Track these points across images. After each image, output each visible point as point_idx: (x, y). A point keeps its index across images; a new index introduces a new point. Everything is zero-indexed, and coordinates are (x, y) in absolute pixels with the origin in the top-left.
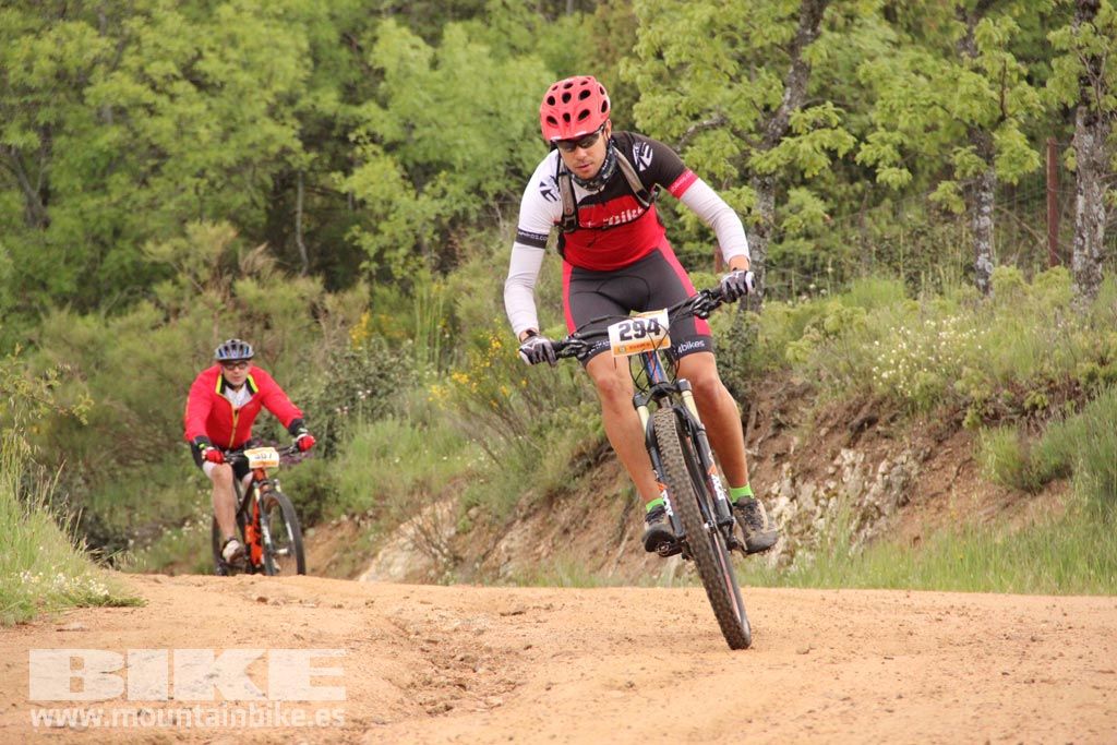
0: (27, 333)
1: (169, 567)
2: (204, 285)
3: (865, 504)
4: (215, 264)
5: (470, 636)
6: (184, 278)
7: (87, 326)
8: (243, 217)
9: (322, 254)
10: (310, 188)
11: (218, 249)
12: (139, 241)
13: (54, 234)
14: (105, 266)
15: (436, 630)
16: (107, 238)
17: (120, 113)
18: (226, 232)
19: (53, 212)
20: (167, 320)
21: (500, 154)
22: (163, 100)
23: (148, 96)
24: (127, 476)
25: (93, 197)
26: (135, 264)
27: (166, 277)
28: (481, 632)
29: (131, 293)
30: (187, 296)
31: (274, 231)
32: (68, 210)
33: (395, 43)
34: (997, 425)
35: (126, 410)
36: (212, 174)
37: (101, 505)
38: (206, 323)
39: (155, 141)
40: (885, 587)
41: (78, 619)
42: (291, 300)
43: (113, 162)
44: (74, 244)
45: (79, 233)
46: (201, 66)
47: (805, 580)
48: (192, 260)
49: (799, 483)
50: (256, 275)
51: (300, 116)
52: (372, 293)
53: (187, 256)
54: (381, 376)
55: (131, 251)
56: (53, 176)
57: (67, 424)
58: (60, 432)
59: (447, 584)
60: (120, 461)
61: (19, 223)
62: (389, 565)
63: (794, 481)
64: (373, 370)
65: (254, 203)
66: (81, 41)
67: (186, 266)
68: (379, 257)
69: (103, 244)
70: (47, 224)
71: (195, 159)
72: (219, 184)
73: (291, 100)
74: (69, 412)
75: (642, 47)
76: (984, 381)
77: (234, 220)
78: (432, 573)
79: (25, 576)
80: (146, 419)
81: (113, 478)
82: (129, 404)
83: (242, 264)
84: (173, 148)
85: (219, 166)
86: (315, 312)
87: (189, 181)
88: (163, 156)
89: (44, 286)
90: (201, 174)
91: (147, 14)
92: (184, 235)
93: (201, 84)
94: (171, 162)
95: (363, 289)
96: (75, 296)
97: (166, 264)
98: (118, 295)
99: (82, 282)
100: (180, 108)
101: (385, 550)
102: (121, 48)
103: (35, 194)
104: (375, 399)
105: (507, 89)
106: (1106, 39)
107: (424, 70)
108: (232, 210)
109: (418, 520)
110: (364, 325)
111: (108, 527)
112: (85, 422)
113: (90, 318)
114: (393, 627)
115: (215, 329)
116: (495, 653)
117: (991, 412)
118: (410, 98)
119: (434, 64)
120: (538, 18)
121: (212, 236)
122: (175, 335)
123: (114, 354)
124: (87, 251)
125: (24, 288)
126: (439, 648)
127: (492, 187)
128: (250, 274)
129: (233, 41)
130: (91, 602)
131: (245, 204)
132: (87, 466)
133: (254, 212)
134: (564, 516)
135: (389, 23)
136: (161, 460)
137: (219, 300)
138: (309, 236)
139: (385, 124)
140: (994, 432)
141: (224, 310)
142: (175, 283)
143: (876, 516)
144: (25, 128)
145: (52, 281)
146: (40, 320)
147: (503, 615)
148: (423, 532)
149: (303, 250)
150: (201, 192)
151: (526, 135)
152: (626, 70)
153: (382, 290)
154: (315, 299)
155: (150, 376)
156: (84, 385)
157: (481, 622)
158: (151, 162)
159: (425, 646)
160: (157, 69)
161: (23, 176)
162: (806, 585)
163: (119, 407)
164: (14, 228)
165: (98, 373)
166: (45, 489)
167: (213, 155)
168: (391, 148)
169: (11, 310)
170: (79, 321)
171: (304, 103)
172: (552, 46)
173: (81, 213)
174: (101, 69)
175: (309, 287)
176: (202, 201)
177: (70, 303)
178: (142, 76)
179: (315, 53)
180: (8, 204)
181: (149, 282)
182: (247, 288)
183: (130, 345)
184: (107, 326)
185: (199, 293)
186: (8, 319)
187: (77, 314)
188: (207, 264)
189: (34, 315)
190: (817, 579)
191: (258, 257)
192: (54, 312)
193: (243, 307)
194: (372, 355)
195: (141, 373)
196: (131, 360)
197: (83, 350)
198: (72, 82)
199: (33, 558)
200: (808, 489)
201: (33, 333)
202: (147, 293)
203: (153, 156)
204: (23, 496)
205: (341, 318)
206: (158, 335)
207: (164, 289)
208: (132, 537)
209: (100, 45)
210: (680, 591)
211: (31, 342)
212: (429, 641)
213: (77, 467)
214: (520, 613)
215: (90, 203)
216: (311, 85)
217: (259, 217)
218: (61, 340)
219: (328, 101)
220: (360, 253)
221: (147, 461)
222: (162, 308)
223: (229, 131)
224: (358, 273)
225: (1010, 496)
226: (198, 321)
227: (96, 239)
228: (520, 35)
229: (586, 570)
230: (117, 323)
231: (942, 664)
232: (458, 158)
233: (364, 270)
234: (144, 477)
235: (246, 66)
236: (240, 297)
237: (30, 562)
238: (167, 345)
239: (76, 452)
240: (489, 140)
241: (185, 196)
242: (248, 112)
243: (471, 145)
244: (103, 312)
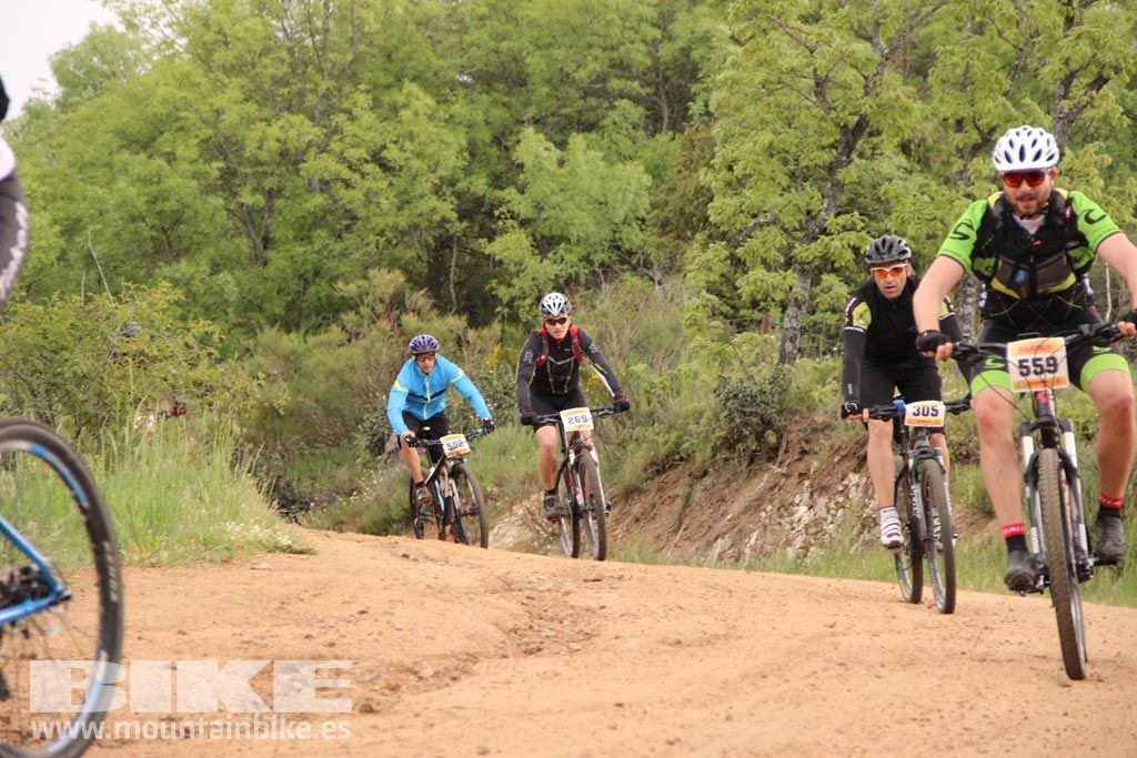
0: (246, 342)
1: (339, 526)
2: (379, 317)
3: (865, 516)
4: (387, 301)
5: (559, 595)
6: (364, 310)
7: (291, 341)
8: (411, 267)
9: (468, 299)
10: (463, 249)
11: (391, 290)
12: (333, 279)
13: (271, 271)
14: (306, 297)
15: (534, 589)
16: (309, 276)
17: (325, 185)
18: (398, 277)
19: (271, 254)
20: (349, 340)
21: (606, 233)
22: (356, 177)
23: (346, 174)
24: (313, 455)
25: (300, 246)
26: (329, 297)
27: (351, 308)
28: (567, 593)
29: (324, 319)
30: (366, 323)
31: (432, 279)
32: (281, 254)
33: (532, 146)
34: (968, 463)
35: (315, 405)
36: (389, 234)
37: (292, 475)
38: (378, 344)
39: (349, 207)
40: (876, 579)
41: (268, 561)
42: (442, 333)
43: (318, 220)
44: (284, 279)
45: (289, 271)
46: (385, 154)
47: (816, 571)
48: (370, 297)
49: (815, 496)
50: (418, 312)
51: (458, 195)
52: (503, 331)
53: (367, 294)
54: (506, 394)
55: (326, 287)
56: (274, 227)
57: (270, 412)
58: (265, 418)
59: (546, 554)
60: (308, 443)
61: (244, 260)
62: (504, 536)
63: (812, 494)
64: (500, 388)
65: (419, 257)
66: (301, 129)
67: (366, 301)
68: (510, 304)
69: (306, 280)
70: (265, 264)
71: (378, 222)
72: (394, 242)
73: (452, 183)
74: (271, 405)
75: (717, 161)
76: (960, 429)
77: (404, 269)
78: (536, 544)
79: (230, 526)
80: (329, 412)
81: (302, 455)
82: (317, 401)
83: (408, 303)
84: (362, 213)
85: (395, 228)
86: (459, 342)
87: (372, 238)
88: (354, 218)
89: (260, 309)
90: (381, 234)
91: (349, 112)
92: (366, 278)
93: (385, 167)
94: (359, 223)
95: (496, 327)
96: (282, 318)
97: (352, 298)
98: (314, 320)
99: (289, 308)
100: (368, 184)
101: (500, 525)
102: (328, 136)
103: (258, 240)
104: (500, 410)
105: (615, 185)
106: (1068, 179)
107: (553, 167)
108: (403, 262)
109: (526, 504)
110: (495, 354)
111: (296, 491)
112: (283, 414)
113: (293, 335)
114: (501, 584)
115: (385, 350)
116: (577, 610)
117: (964, 453)
118: (541, 187)
119: (561, 163)
120: (640, 133)
121: (387, 281)
122: (355, 351)
123: (308, 363)
124: (294, 285)
125: (246, 310)
126: (535, 603)
127: (599, 257)
128: (413, 311)
129: (411, 136)
130: (277, 548)
131: (413, 258)
132: (283, 445)
133: (419, 264)
134: (636, 509)
135: (529, 131)
136: (338, 445)
137: (389, 328)
138: (459, 285)
139: (522, 206)
140: (966, 467)
141: (392, 336)
142: (357, 313)
143: (872, 525)
144: (254, 191)
145: (267, 306)
146: (256, 334)
147: (585, 581)
148: (530, 513)
149: (454, 296)
150: (381, 247)
151: (625, 221)
152: (704, 177)
153: (510, 329)
154: (460, 333)
155: (334, 381)
156: (285, 385)
157: (569, 585)
158: (344, 222)
159: (525, 601)
160: (354, 154)
161: (250, 227)
162: (816, 574)
163: (310, 403)
164: (242, 264)
165: (296, 376)
166: (249, 461)
167: (391, 220)
168: (524, 223)
169: (235, 325)
170: (285, 337)
171: (461, 185)
172: (648, 154)
173: (292, 257)
174: (313, 150)
175: (456, 323)
176: (381, 254)
177: (279, 323)
178: (342, 159)
179: (472, 150)
180: (238, 246)
181: (338, 311)
182: (410, 320)
183: (321, 357)
184: (306, 342)
185: (374, 322)
186: (233, 332)
187: (283, 330)
188: (382, 301)
189: (251, 331)
190: (824, 571)
191: (420, 298)
192: (267, 329)
193: (405, 335)
194: (500, 377)
195: (327, 378)
196: (321, 368)
197: (286, 358)
198: (290, 158)
199: (237, 513)
200: (822, 501)
201: (250, 343)
202: (336, 319)
203: (346, 218)
204: (232, 466)
205: (478, 348)
206: (343, 350)
207: (349, 318)
208: (313, 501)
209: (313, 132)
210: (720, 572)
211: (248, 350)
212: (528, 597)
213: (276, 446)
214: (599, 580)
215: (299, 250)
216: (467, 171)
217: (422, 268)
218: (269, 350)
219: (479, 185)
220: (496, 300)
221: (328, 445)
222: (346, 331)
223: (404, 202)
224: (495, 315)
225: (975, 516)
226: (372, 343)
227: (301, 277)
228: (625, 146)
229: (651, 551)
230: (312, 339)
231: (916, 643)
232: (574, 233)
233: (499, 313)
234: (324, 456)
235: (419, 155)
236: (404, 327)
237: (235, 515)
238: (348, 359)
239: (276, 435)
240: (598, 223)
241: (368, 249)
242: (419, 190)
243: (583, 223)
244: (302, 332)
